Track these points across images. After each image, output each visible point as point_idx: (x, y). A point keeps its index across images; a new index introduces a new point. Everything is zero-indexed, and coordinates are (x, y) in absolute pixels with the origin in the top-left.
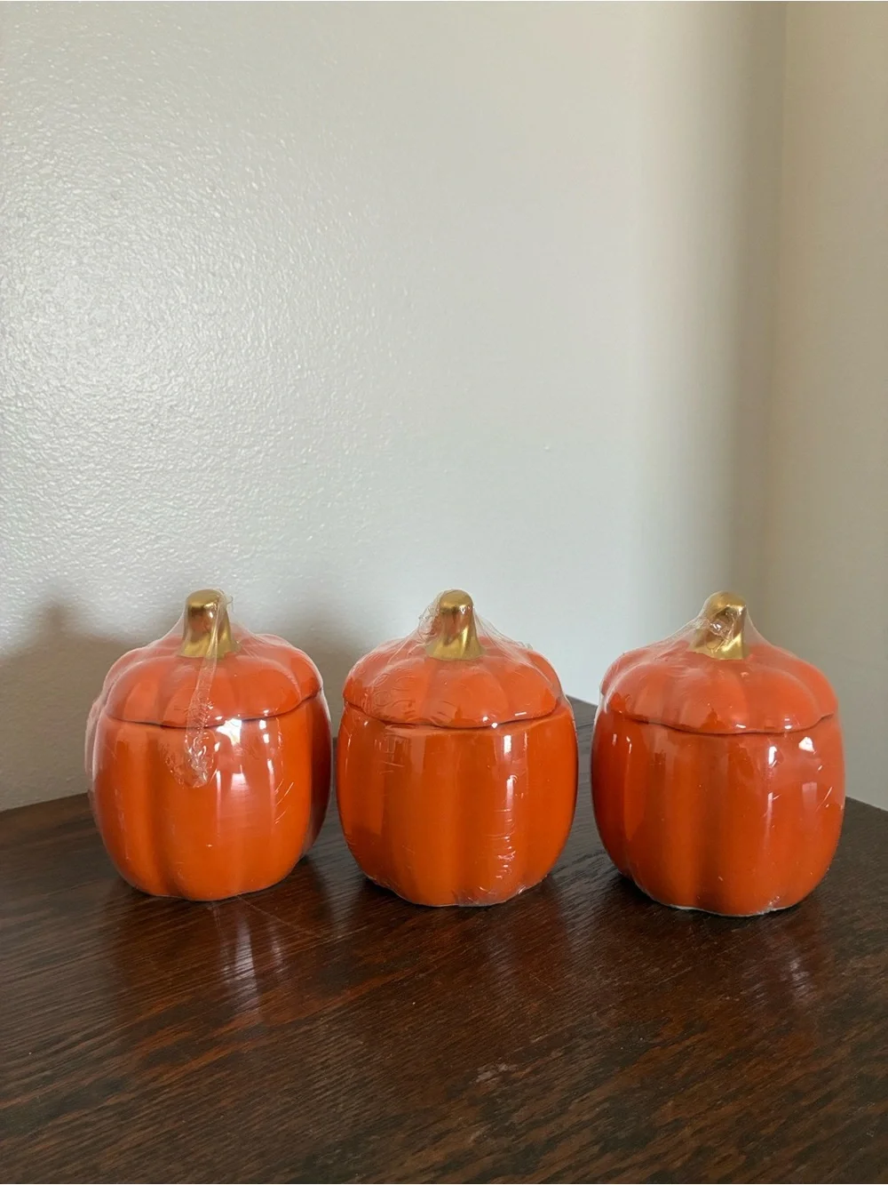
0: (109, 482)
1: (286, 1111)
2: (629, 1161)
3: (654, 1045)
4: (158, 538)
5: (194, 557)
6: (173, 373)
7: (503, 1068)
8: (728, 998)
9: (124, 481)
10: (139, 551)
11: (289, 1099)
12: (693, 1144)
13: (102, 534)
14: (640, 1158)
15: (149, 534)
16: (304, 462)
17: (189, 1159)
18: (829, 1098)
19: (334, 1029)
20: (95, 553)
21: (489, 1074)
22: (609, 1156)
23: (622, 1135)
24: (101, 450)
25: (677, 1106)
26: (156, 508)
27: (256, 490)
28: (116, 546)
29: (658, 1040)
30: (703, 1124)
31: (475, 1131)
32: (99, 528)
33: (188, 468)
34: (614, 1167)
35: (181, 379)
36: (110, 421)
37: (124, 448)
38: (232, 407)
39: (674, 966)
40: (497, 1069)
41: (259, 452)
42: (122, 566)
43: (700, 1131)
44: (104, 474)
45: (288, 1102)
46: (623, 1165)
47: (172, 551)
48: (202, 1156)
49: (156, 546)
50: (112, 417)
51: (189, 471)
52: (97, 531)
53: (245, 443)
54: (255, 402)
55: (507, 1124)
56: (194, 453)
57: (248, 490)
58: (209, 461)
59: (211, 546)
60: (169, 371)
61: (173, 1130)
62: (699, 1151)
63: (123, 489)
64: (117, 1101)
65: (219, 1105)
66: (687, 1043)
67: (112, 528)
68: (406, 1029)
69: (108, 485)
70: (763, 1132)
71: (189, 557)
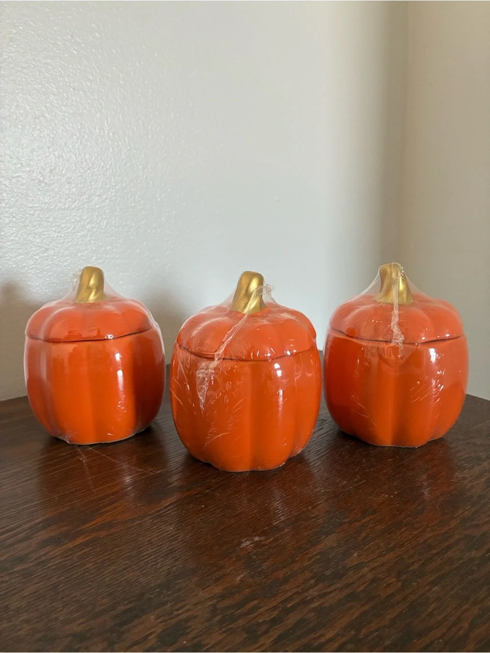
0: (14, 215)
1: (125, 569)
2: (333, 588)
3: (345, 523)
4: (47, 250)
5: (69, 261)
6: (51, 150)
7: (257, 539)
8: (387, 496)
9: (24, 215)
10: (35, 257)
11: (127, 562)
12: (370, 576)
13: (12, 247)
14: (338, 586)
15: (41, 247)
16: (133, 204)
17: (65, 599)
18: (448, 548)
19: (155, 522)
20: (8, 258)
21: (248, 543)
22: (320, 586)
23: (328, 573)
24: (9, 195)
25: (359, 556)
26: (45, 231)
27: (105, 222)
28: (20, 254)
29: (348, 520)
30: (376, 565)
31: (240, 575)
32: (9, 243)
33: (63, 207)
34: (323, 592)
35: (56, 153)
36: (13, 178)
37: (23, 194)
38: (88, 171)
39: (356, 480)
40: (253, 540)
41: (106, 199)
42: (25, 266)
43: (374, 569)
44: (11, 210)
45: (127, 564)
46: (328, 590)
47: (55, 257)
48: (74, 597)
49: (46, 254)
50: (14, 175)
51: (64, 209)
52: (8, 245)
53: (98, 193)
54: (103, 168)
55: (259, 570)
56: (66, 199)
57: (100, 222)
58: (76, 204)
59: (79, 255)
60: (49, 148)
61: (56, 583)
62: (373, 581)
63: (23, 220)
64: (22, 568)
65: (85, 567)
66: (364, 521)
67: (18, 243)
68: (199, 520)
69: (14, 217)
70: (411, 569)
71: (66, 261)
